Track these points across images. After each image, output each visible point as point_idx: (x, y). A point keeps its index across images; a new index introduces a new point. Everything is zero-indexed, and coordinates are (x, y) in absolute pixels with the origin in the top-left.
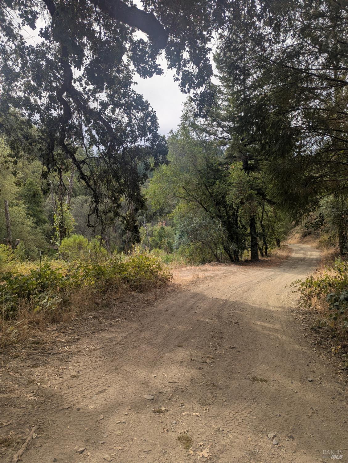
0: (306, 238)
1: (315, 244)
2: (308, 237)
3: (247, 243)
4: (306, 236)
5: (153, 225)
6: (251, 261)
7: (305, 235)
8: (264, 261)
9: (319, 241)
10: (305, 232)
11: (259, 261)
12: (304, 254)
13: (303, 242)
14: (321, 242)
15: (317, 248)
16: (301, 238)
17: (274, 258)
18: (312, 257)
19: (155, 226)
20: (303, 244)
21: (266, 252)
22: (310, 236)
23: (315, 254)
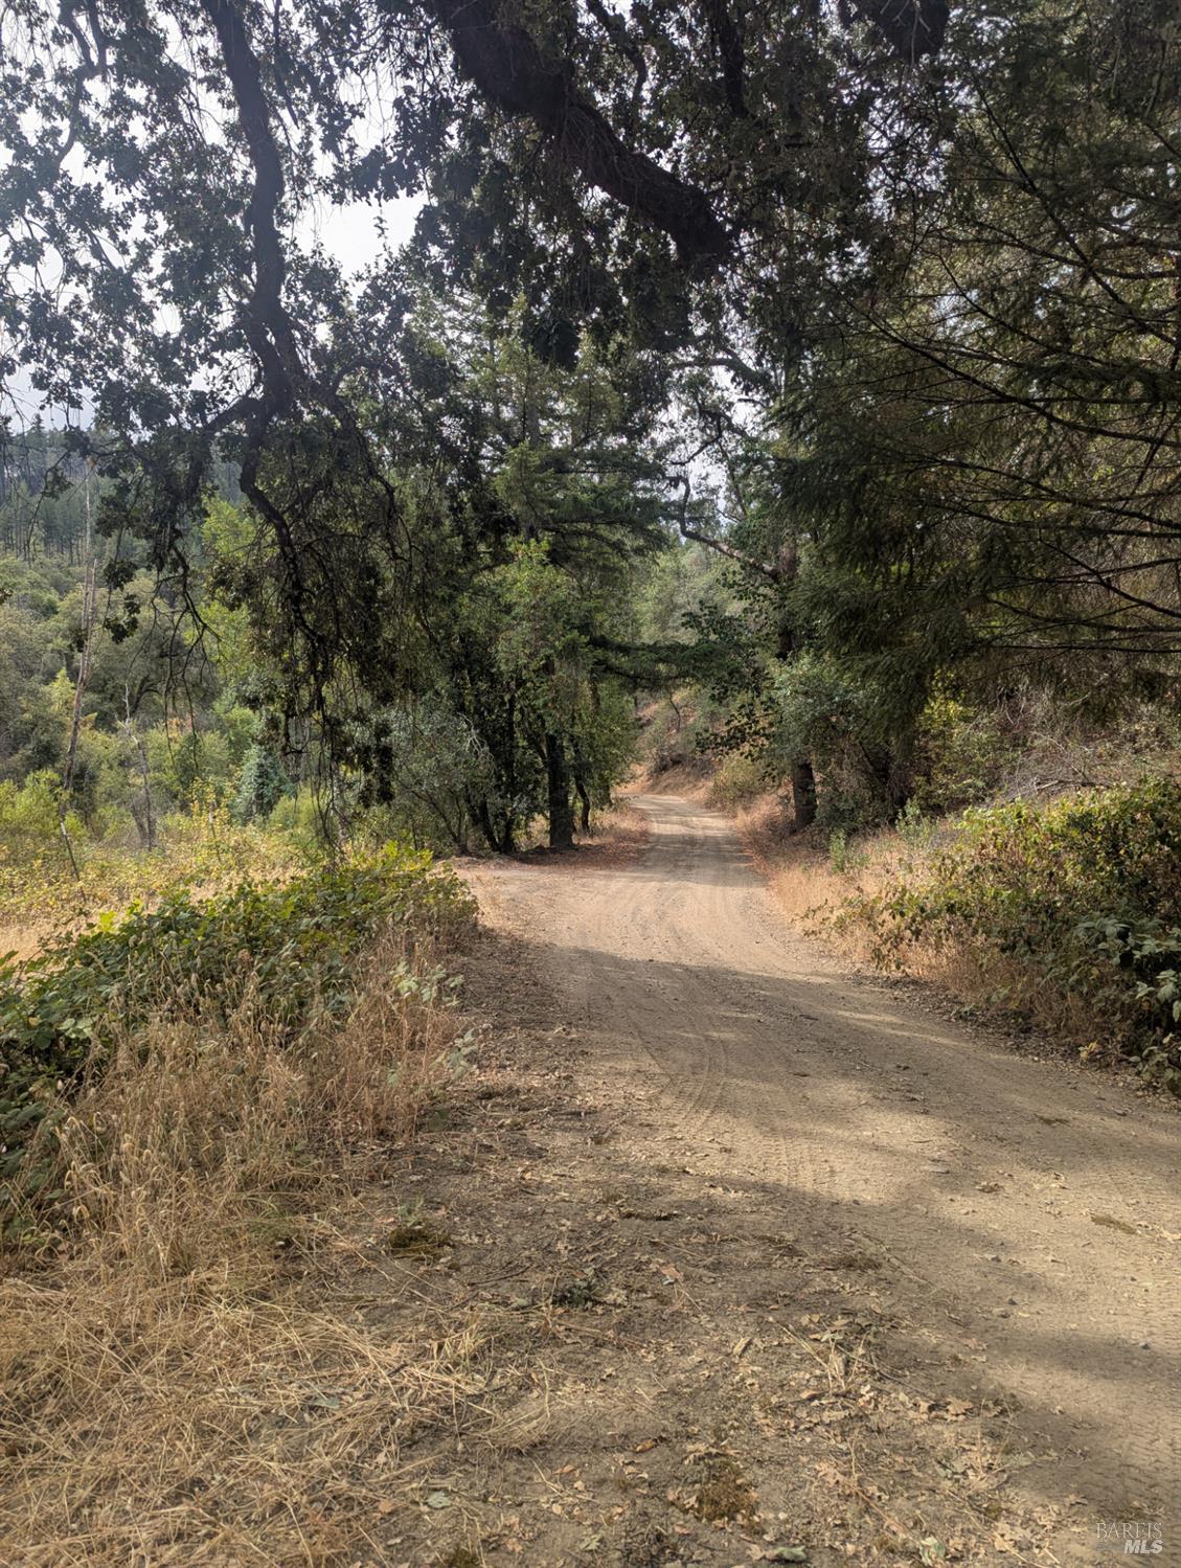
0: (665, 775)
1: (701, 794)
2: (670, 772)
3: (542, 796)
4: (664, 768)
5: (143, 728)
6: (553, 851)
7: (662, 768)
8: (588, 848)
9: (711, 784)
10: (662, 759)
11: (576, 848)
12: (682, 823)
13: (659, 788)
14: (717, 789)
15: (709, 805)
16: (651, 775)
17: (610, 839)
18: (710, 833)
19: (153, 733)
20: (659, 793)
21: (585, 822)
22: (679, 769)
23: (714, 825)
